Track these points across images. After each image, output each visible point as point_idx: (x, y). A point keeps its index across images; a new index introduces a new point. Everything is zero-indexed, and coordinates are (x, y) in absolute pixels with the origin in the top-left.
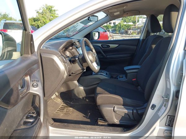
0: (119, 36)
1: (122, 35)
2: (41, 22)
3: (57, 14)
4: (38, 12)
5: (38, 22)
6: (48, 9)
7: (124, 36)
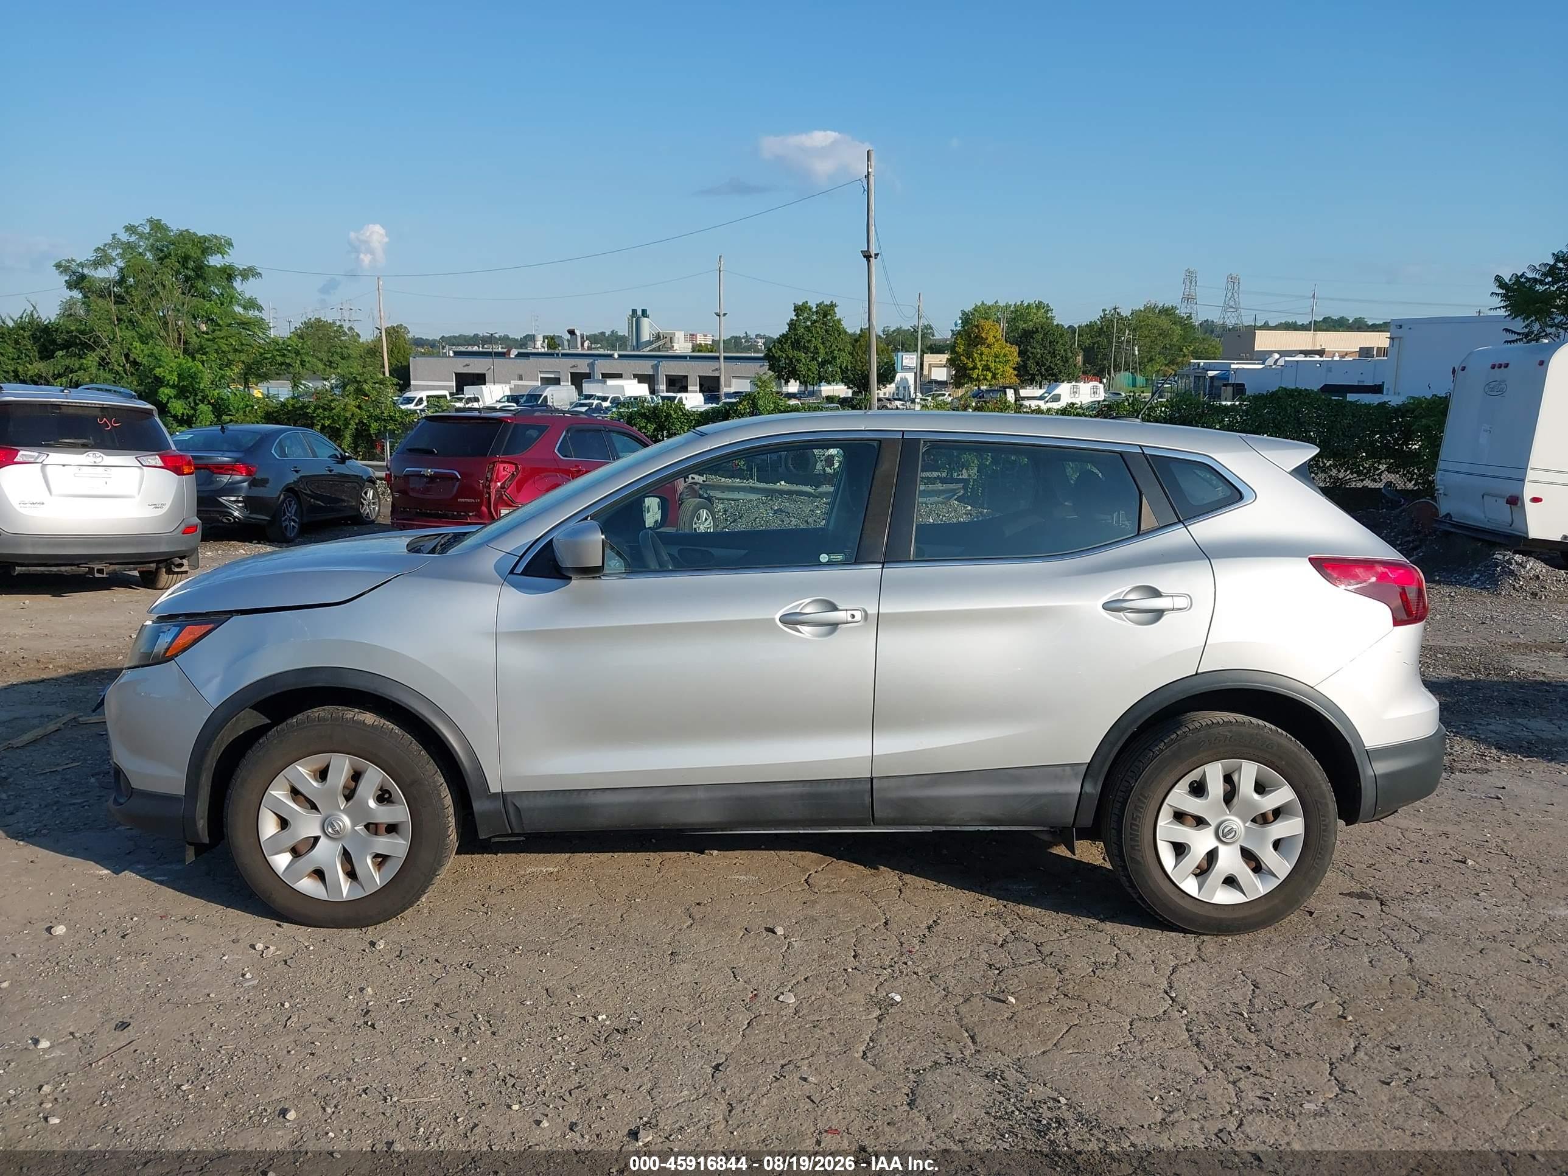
0: (753, 490)
1: (771, 486)
2: (103, 363)
3: (252, 304)
4: (83, 277)
5: (74, 363)
6: (172, 261)
7: (781, 492)
